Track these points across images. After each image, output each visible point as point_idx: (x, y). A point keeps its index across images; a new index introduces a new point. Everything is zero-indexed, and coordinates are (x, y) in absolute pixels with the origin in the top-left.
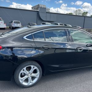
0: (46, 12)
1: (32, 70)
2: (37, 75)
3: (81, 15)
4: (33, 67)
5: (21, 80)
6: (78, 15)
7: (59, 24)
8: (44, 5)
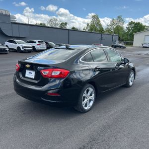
3: (58, 27)
6: (54, 26)
7: (37, 41)
8: (5, 11)
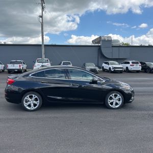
0: (112, 46)
1: (34, 98)
2: (38, 103)
4: (35, 96)
5: (26, 105)
7: (131, 62)
8: (108, 37)
